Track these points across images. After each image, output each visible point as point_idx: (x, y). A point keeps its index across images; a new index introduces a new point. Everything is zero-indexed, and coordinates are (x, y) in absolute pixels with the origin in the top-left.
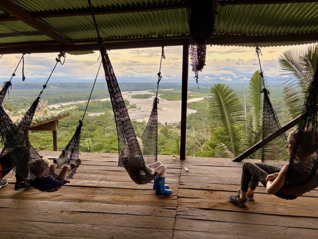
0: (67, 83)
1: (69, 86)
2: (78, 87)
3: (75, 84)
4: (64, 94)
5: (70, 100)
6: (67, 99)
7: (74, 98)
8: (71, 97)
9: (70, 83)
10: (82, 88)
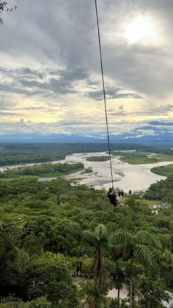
0: (15, 143)
1: (17, 147)
2: (27, 148)
3: (23, 144)
4: (10, 155)
5: (17, 163)
6: (13, 161)
7: (22, 160)
8: (18, 159)
9: (17, 143)
10: (31, 149)
